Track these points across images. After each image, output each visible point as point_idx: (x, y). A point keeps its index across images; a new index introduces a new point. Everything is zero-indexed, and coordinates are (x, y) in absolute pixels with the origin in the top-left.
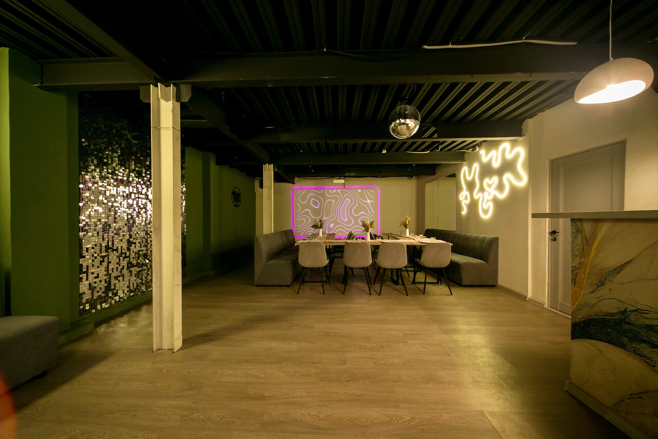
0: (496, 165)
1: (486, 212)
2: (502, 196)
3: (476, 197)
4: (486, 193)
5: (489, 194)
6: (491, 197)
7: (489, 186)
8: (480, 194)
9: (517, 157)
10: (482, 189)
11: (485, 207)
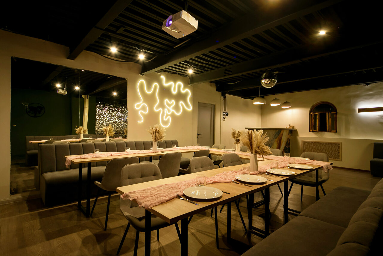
0: (174, 92)
1: (165, 123)
2: (178, 114)
3: (156, 110)
4: (166, 110)
5: (169, 111)
6: (170, 113)
7: (169, 105)
8: (161, 109)
9: (187, 94)
10: (162, 105)
11: (165, 120)
